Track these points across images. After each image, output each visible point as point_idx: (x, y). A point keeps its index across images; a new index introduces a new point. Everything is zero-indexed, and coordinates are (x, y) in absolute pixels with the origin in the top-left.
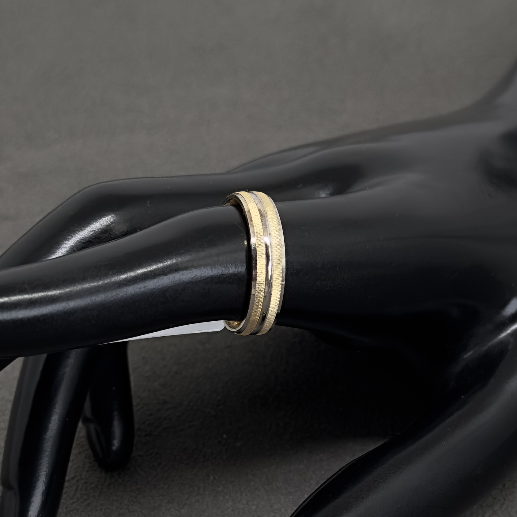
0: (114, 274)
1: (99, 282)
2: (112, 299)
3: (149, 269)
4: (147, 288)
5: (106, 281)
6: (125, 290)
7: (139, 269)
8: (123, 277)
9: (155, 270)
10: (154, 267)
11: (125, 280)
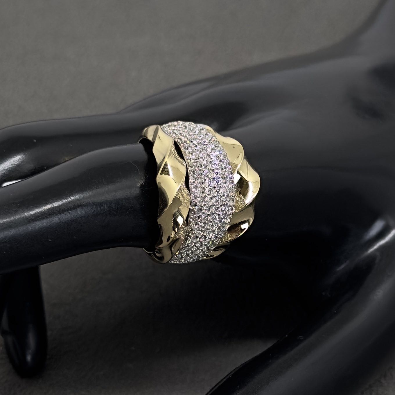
0: (24, 211)
1: (11, 218)
2: (23, 233)
3: (55, 205)
4: (53, 222)
5: (17, 217)
6: (34, 224)
7: (45, 206)
8: (32, 213)
9: (61, 205)
10: (59, 203)
11: (32, 215)
